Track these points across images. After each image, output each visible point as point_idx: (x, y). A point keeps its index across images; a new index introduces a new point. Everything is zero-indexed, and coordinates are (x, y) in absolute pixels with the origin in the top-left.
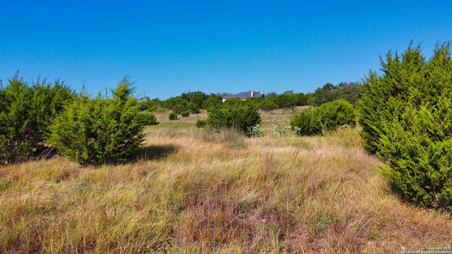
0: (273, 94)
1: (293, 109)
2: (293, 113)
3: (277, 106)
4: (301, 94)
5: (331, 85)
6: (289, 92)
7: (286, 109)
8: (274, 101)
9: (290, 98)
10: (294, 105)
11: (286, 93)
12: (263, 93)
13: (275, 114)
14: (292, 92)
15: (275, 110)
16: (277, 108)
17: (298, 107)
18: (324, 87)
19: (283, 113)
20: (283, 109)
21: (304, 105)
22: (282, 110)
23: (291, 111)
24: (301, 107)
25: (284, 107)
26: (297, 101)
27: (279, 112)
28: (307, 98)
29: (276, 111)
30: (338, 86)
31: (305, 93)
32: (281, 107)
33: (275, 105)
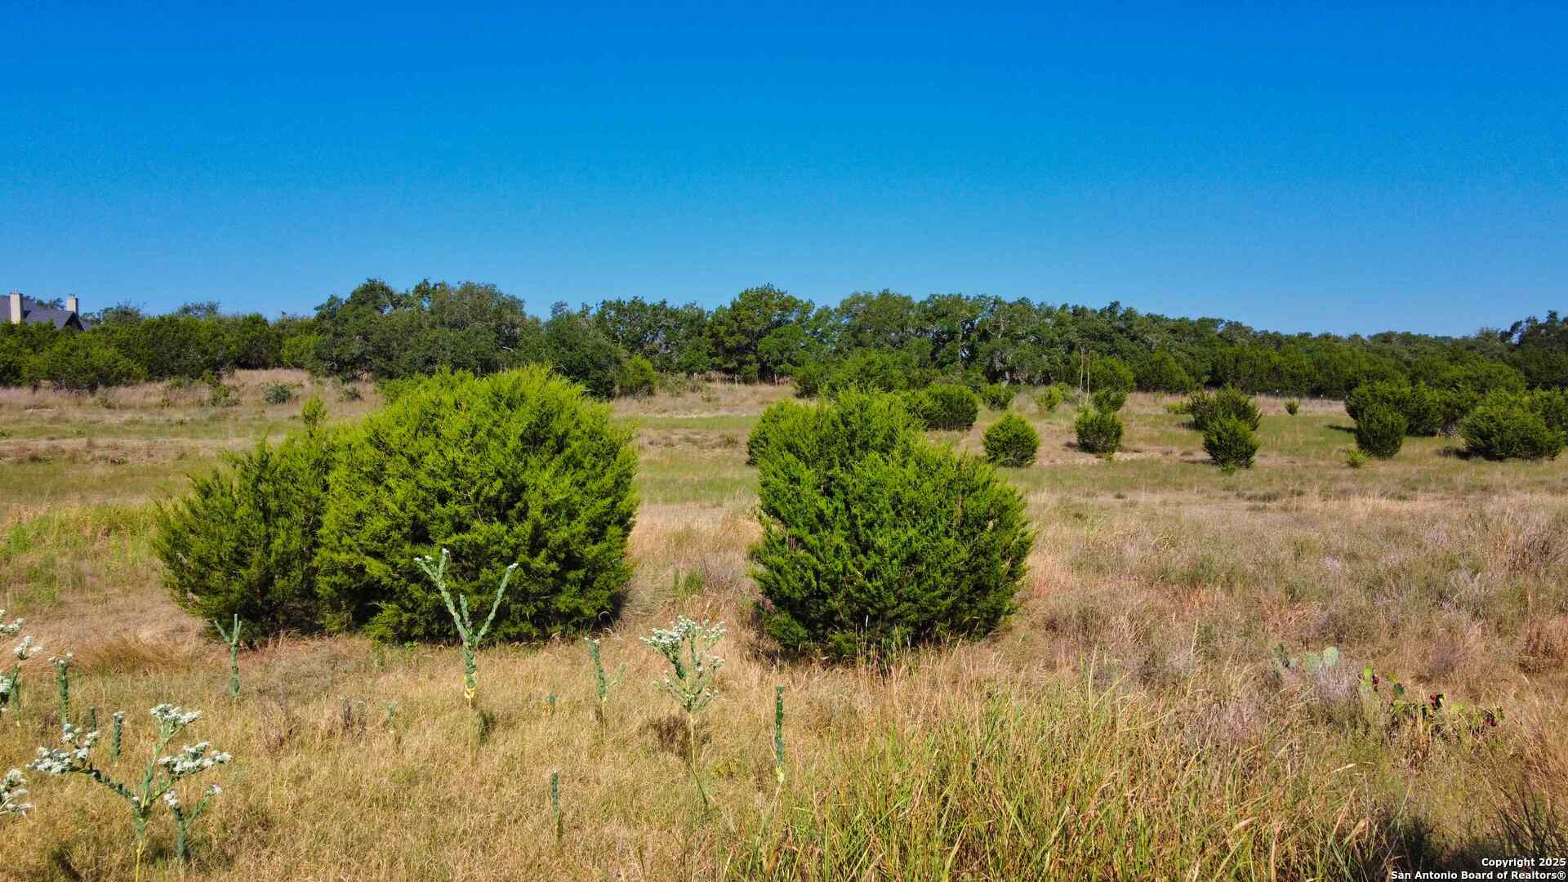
0: (125, 315)
1: (214, 384)
2: (215, 402)
3: (137, 369)
4: (256, 321)
5: (385, 290)
6: (198, 308)
7: (179, 385)
8: (125, 345)
9: (204, 334)
10: (222, 363)
12: (71, 308)
14: (212, 308)
15: (128, 386)
16: (138, 377)
17: (242, 374)
18: (354, 294)
20: (167, 383)
21: (265, 366)
22: (160, 386)
23: (206, 393)
24: (255, 373)
25: (172, 373)
26: (234, 347)
27: (147, 394)
28: (279, 336)
29: (129, 390)
30: (411, 294)
31: (272, 316)
32: (157, 371)
33: (124, 363)
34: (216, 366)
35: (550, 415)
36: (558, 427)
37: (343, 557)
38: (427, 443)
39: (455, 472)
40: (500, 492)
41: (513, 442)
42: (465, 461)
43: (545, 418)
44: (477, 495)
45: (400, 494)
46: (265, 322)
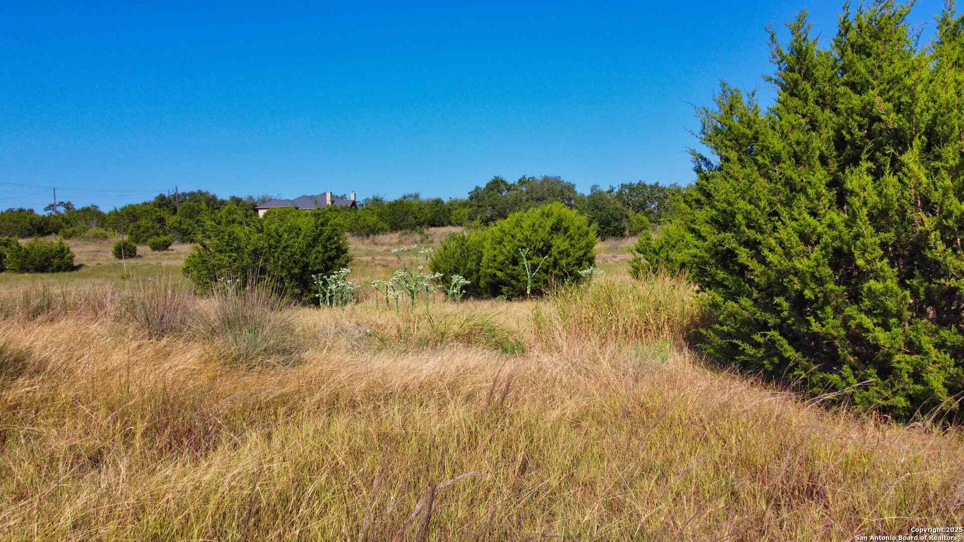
0: (377, 201)
1: (421, 233)
2: (422, 241)
3: (386, 226)
4: (438, 202)
5: (503, 181)
6: (410, 196)
7: (405, 234)
8: (380, 215)
9: (415, 208)
10: (423, 223)
11: (405, 197)
12: (353, 198)
13: (383, 244)
14: (417, 196)
15: (383, 234)
16: (386, 231)
17: (433, 229)
18: (488, 185)
19: (401, 243)
20: (399, 233)
21: (443, 225)
22: (397, 235)
23: (418, 237)
24: (439, 229)
25: (401, 229)
27: (391, 239)
28: (449, 209)
29: (384, 237)
30: (516, 184)
31: (446, 199)
32: (395, 227)
33: (381, 224)
34: (421, 224)
35: (562, 220)
36: (565, 224)
37: (489, 271)
38: (517, 230)
39: (527, 239)
40: (543, 247)
41: (548, 229)
42: (531, 235)
43: (560, 221)
44: (535, 247)
45: (508, 247)
46: (442, 203)
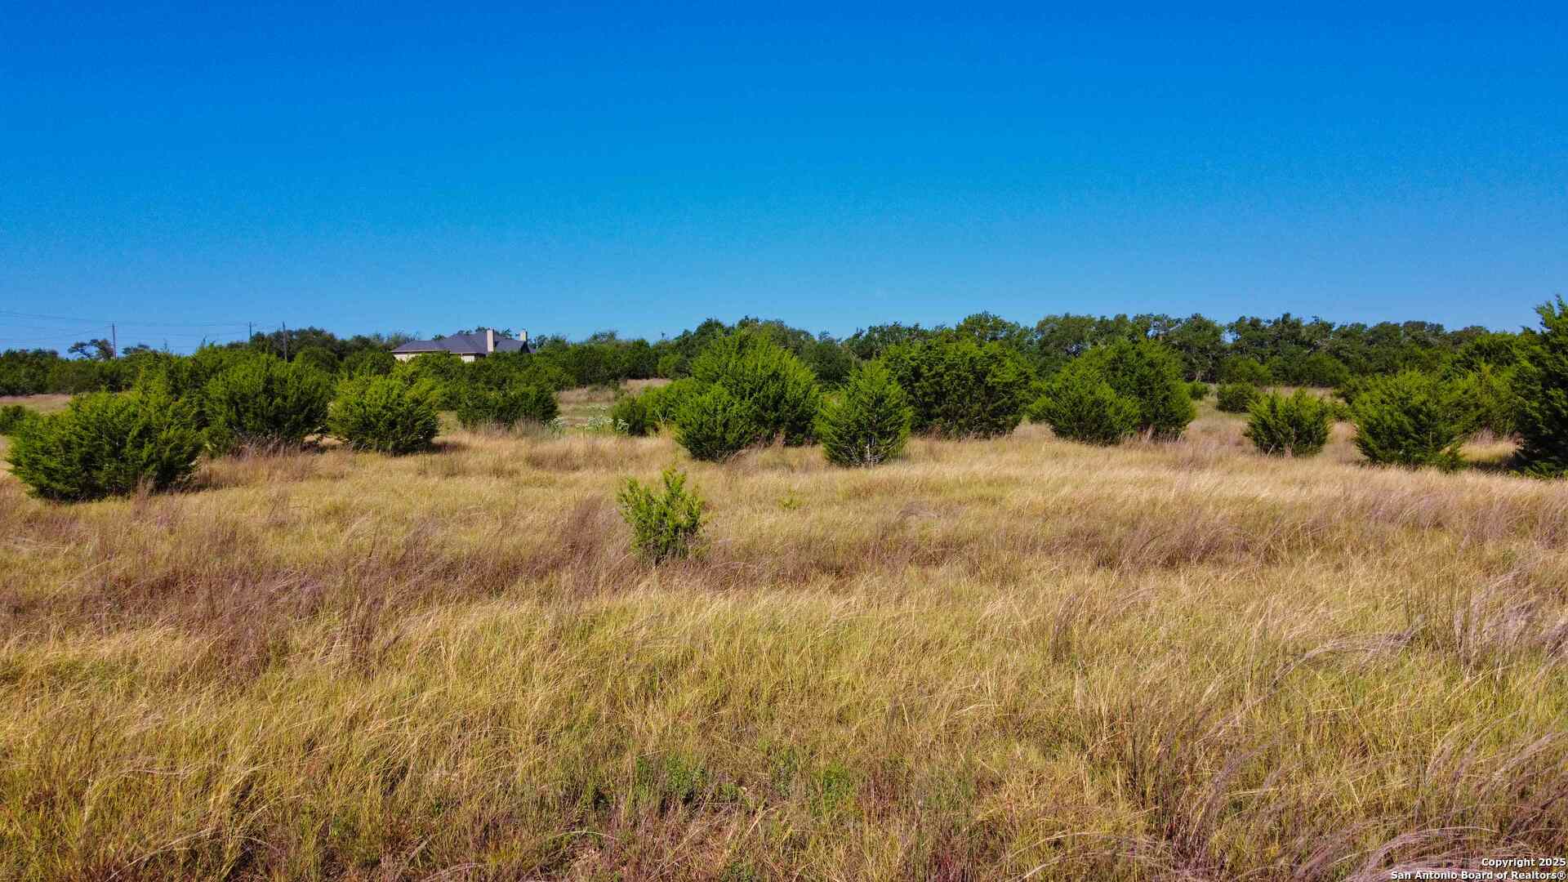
1: (616, 389)
3: (572, 380)
6: (603, 335)
7: (596, 389)
8: (564, 365)
11: (595, 337)
12: (523, 338)
13: (569, 403)
14: (612, 335)
15: (568, 390)
17: (632, 383)
18: (699, 329)
19: (590, 400)
20: (588, 388)
21: (648, 378)
22: (585, 391)
25: (591, 383)
26: (627, 365)
27: (579, 395)
29: (569, 393)
30: (736, 327)
32: (582, 382)
33: (565, 377)
34: (616, 377)
46: (647, 345)
